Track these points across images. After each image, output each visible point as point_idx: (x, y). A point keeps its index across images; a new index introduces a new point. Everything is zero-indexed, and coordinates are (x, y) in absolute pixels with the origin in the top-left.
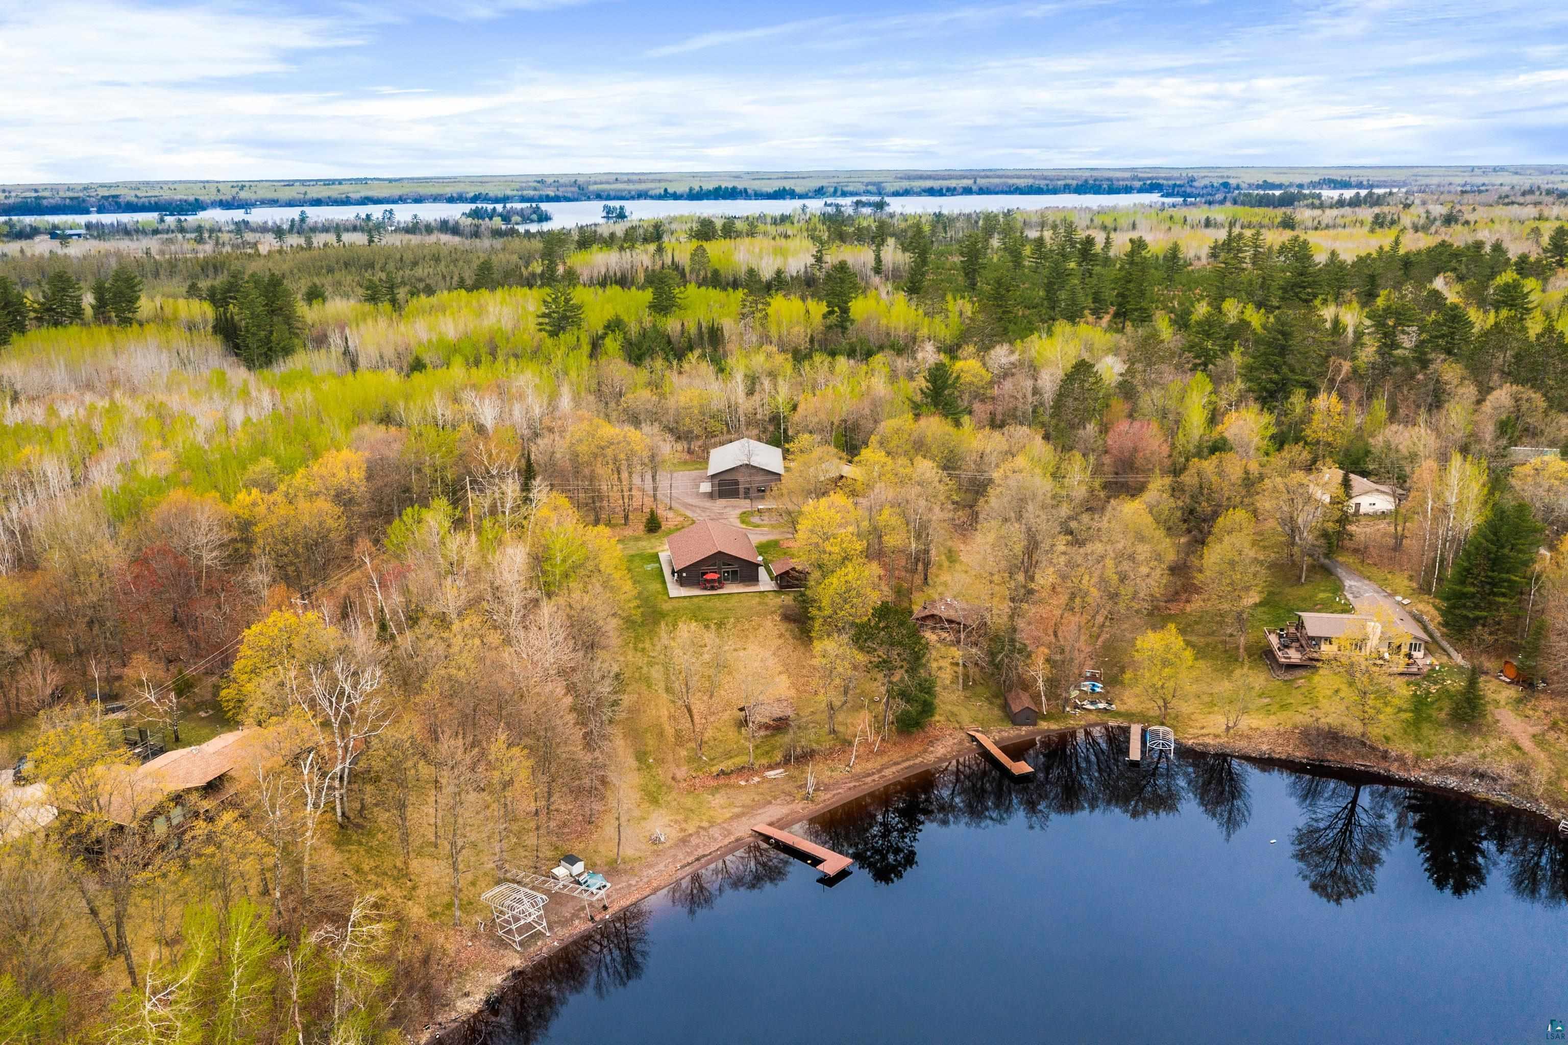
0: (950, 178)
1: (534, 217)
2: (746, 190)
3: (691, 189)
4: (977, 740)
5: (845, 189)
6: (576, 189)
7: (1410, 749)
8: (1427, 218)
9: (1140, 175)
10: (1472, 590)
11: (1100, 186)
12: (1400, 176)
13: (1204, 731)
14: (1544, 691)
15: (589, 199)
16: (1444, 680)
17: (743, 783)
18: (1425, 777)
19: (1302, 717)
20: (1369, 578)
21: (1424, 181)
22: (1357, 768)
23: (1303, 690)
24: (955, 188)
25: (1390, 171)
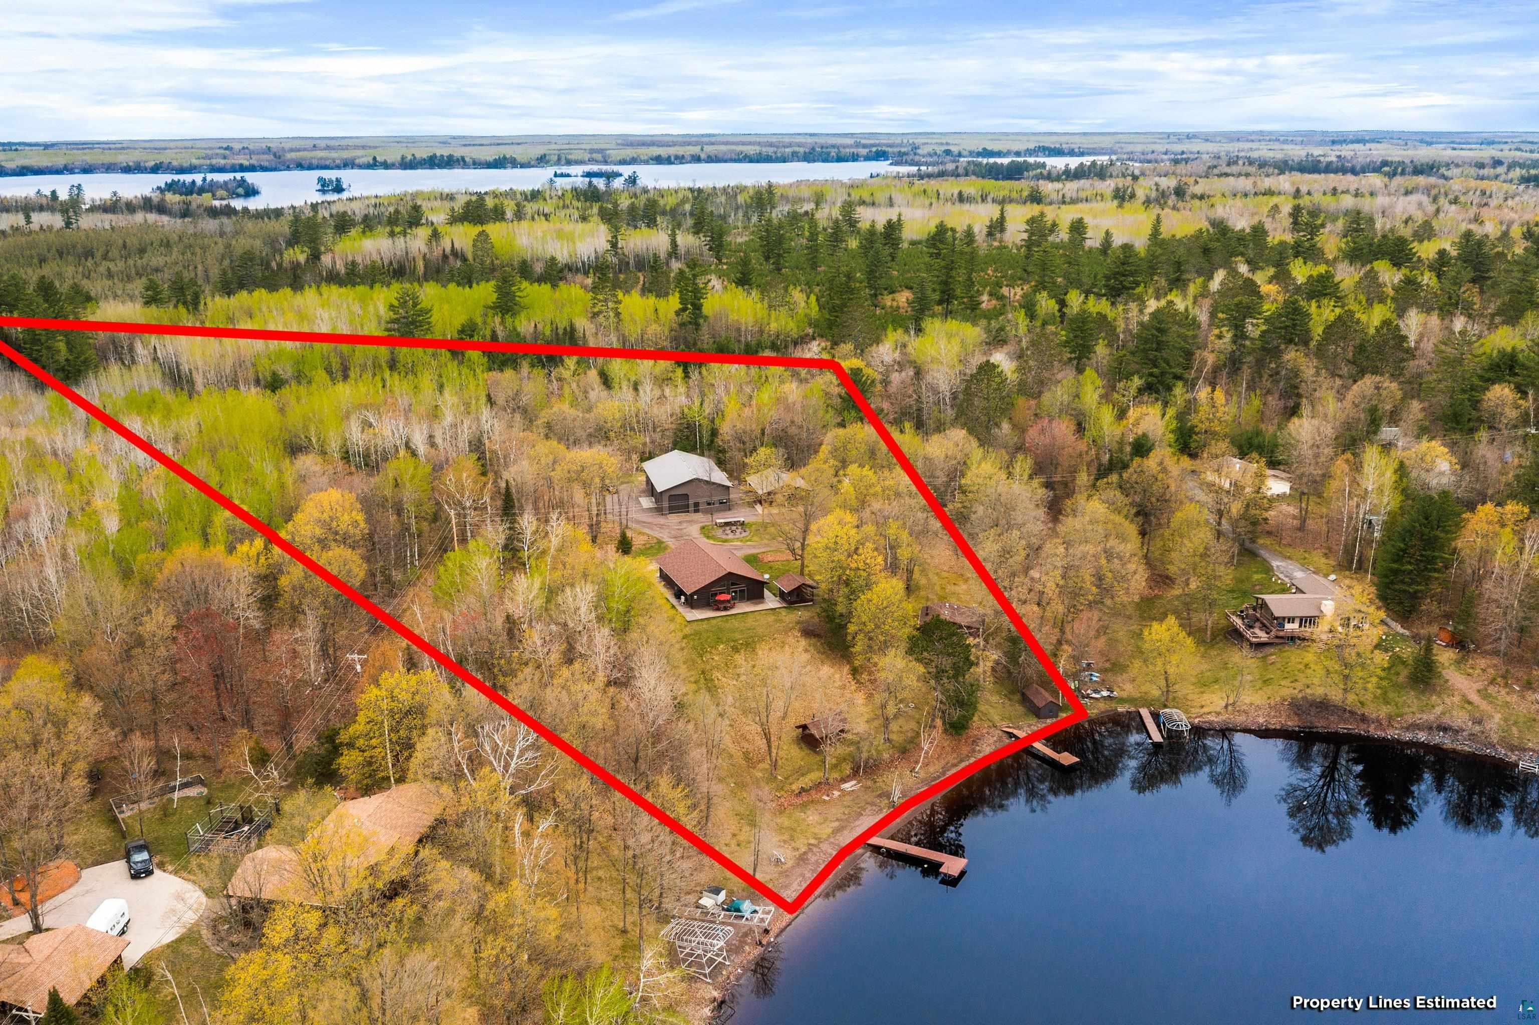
0: (674, 144)
1: (240, 191)
2: (463, 158)
3: (403, 158)
4: (1015, 736)
5: (570, 157)
6: (272, 157)
7: (1384, 711)
8: (1157, 190)
9: (863, 141)
10: (1410, 567)
11: (828, 154)
12: (1107, 142)
13: (1205, 710)
14: (1475, 651)
15: (288, 168)
16: (1393, 648)
17: (827, 798)
18: (1398, 734)
19: (1287, 690)
20: (1289, 558)
21: (1130, 148)
22: (1341, 731)
23: (1279, 666)
24: (683, 156)
25: (1096, 139)
